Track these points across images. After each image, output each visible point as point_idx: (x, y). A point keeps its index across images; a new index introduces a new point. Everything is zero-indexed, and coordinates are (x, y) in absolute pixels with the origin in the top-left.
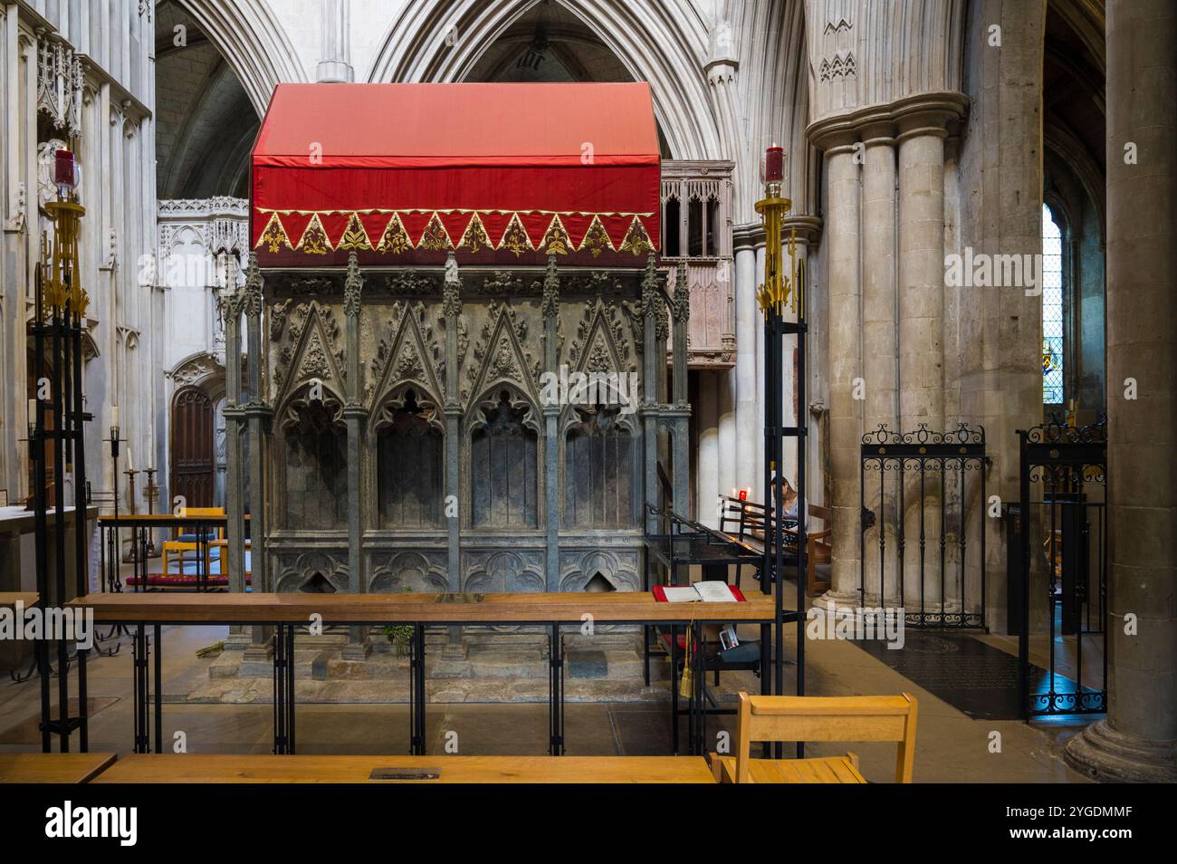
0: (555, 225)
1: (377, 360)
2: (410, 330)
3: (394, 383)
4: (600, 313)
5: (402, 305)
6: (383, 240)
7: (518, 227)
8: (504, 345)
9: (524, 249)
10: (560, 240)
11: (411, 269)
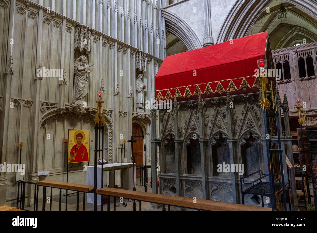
0: (231, 83)
1: (185, 126)
2: (193, 117)
3: (190, 132)
4: (248, 107)
5: (191, 110)
6: (184, 94)
7: (220, 85)
8: (219, 120)
9: (222, 92)
10: (233, 87)
11: (191, 101)
